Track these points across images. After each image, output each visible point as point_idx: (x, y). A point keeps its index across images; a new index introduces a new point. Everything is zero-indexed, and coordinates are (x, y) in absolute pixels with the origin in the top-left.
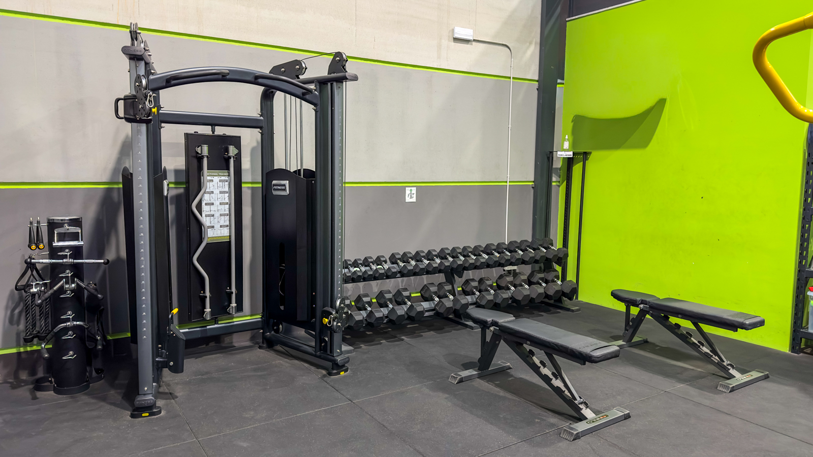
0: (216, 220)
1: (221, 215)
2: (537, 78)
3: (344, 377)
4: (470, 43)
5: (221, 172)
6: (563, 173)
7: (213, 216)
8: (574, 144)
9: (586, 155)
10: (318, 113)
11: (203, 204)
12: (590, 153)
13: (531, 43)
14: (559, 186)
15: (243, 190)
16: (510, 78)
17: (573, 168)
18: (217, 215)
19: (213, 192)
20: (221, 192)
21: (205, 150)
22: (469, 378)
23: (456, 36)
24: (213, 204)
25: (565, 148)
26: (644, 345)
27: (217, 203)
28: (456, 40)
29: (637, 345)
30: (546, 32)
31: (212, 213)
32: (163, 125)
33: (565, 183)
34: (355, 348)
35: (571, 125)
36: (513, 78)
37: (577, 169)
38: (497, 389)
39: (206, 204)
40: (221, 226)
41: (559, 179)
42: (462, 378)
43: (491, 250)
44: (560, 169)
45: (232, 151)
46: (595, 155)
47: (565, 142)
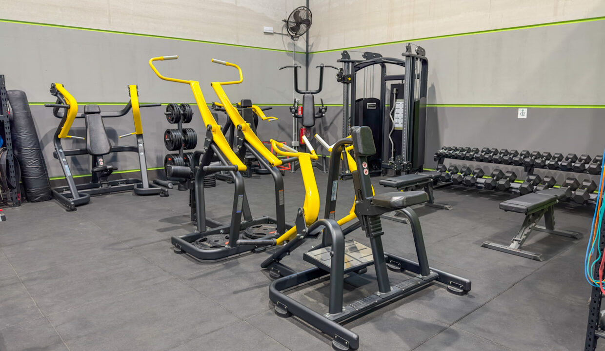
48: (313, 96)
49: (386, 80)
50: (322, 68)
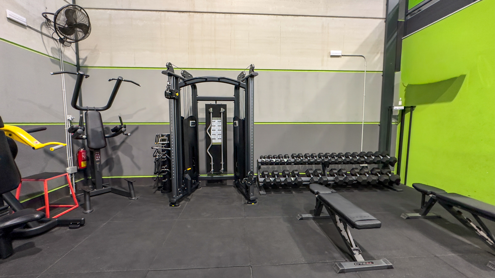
0: (216, 136)
1: (218, 134)
2: (382, 70)
3: (253, 205)
4: (340, 57)
5: (218, 118)
6: (399, 118)
7: (215, 135)
8: (406, 102)
9: (412, 108)
10: (246, 91)
11: (211, 130)
12: (415, 107)
13: (378, 53)
14: (397, 125)
15: (227, 125)
16: (364, 71)
17: (405, 115)
18: (217, 134)
19: (215, 126)
20: (218, 126)
21: (211, 110)
22: (307, 218)
23: (332, 54)
24: (215, 130)
25: (399, 105)
26: (437, 219)
27: (217, 130)
28: (332, 56)
29: (432, 219)
30: (387, 46)
31: (215, 134)
32: (198, 101)
33: (400, 123)
34: (267, 194)
35: (404, 92)
36: (366, 71)
37: (407, 116)
38: (318, 228)
39: (212, 130)
40: (218, 139)
41: (397, 121)
42: (302, 218)
43: (355, 155)
44: (398, 116)
45: (222, 110)
46: (418, 108)
47: (399, 102)
48: (100, 114)
49: (198, 100)
50: (119, 82)
